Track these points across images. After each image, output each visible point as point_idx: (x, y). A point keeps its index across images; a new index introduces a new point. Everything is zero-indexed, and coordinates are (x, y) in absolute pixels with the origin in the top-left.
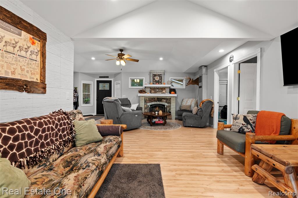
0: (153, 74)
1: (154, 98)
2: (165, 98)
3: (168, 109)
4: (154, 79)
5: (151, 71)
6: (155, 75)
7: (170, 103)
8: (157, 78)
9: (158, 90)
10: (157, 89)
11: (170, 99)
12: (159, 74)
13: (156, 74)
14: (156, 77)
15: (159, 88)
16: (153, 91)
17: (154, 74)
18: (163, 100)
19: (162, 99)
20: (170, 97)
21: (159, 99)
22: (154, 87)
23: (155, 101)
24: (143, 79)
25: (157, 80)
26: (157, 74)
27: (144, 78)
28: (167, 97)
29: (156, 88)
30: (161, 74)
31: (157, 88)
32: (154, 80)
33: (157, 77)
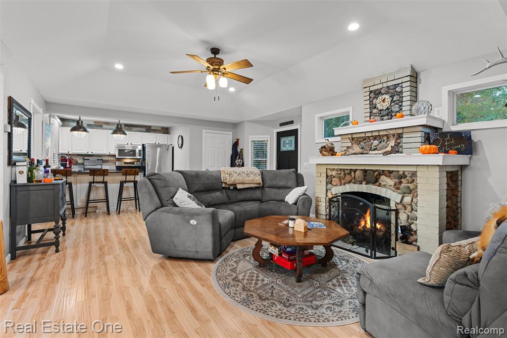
0: (371, 92)
1: (355, 171)
2: (391, 172)
3: (403, 217)
4: (373, 106)
5: (365, 81)
6: (377, 93)
7: (412, 192)
8: (383, 102)
9: (376, 142)
10: (375, 138)
11: (414, 174)
12: (390, 84)
13: (380, 86)
14: (381, 98)
15: (381, 133)
16: (357, 149)
17: (372, 89)
18: (383, 177)
19: (380, 174)
20: (414, 169)
21: (372, 176)
22: (365, 133)
23: (354, 181)
24: (349, 112)
25: (384, 108)
26: (385, 85)
27: (350, 109)
28: (401, 169)
29: (370, 134)
30: (396, 86)
31: (374, 134)
32: (375, 111)
33: (384, 96)
